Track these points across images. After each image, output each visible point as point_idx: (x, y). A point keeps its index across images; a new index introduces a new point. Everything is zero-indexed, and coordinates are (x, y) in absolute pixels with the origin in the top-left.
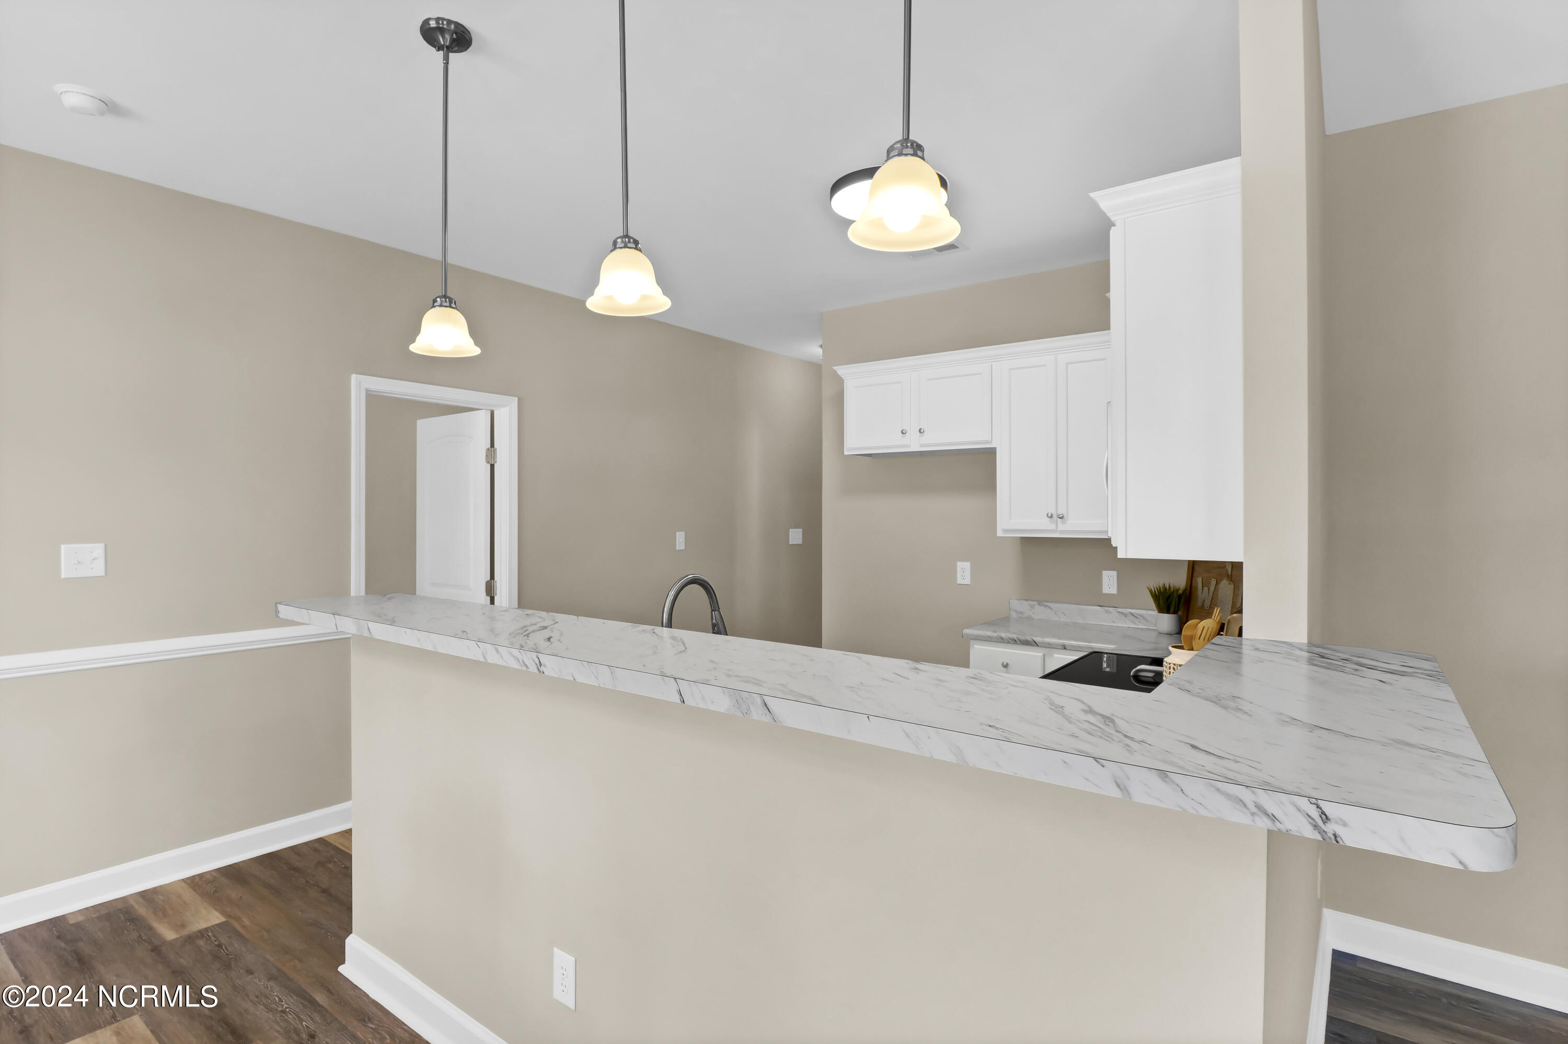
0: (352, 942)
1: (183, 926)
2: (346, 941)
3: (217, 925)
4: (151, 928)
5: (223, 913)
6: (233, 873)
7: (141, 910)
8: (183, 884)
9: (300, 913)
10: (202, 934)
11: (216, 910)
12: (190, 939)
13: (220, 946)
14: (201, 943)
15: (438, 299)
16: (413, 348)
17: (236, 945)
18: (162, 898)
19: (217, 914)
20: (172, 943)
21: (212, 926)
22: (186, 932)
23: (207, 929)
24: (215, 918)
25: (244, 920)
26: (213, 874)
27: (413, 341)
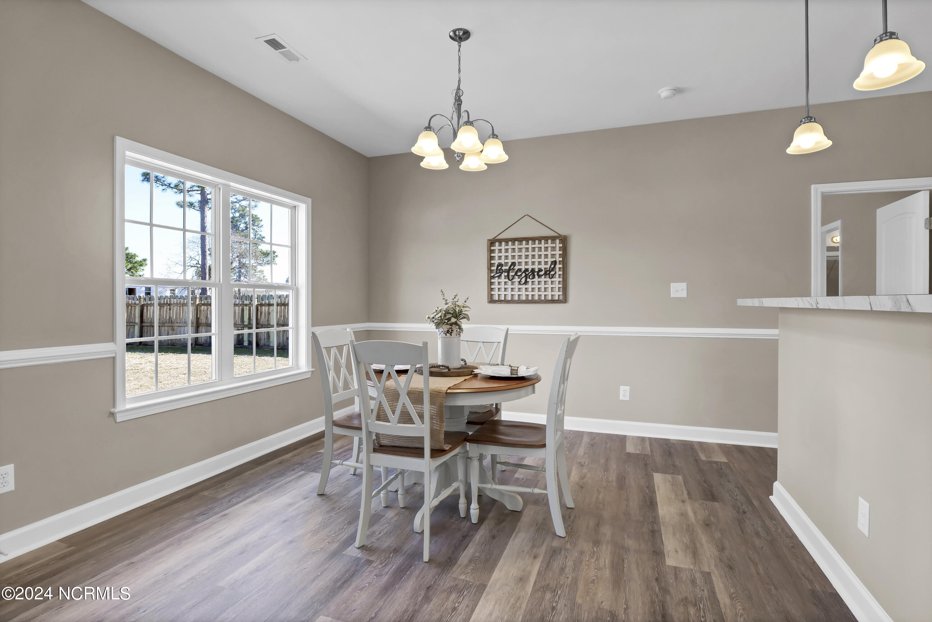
0: (777, 485)
1: (710, 457)
2: (774, 483)
3: (723, 462)
4: (697, 453)
5: (728, 459)
6: (740, 449)
7: (697, 447)
8: (716, 445)
9: (762, 472)
10: (716, 463)
11: (726, 457)
12: (711, 462)
13: (721, 469)
14: (714, 465)
15: (803, 120)
16: (791, 150)
17: (728, 471)
18: (706, 446)
19: (725, 459)
20: (703, 461)
21: (721, 462)
22: (710, 460)
23: (719, 462)
24: (724, 460)
25: (735, 465)
26: (730, 445)
27: (789, 146)
